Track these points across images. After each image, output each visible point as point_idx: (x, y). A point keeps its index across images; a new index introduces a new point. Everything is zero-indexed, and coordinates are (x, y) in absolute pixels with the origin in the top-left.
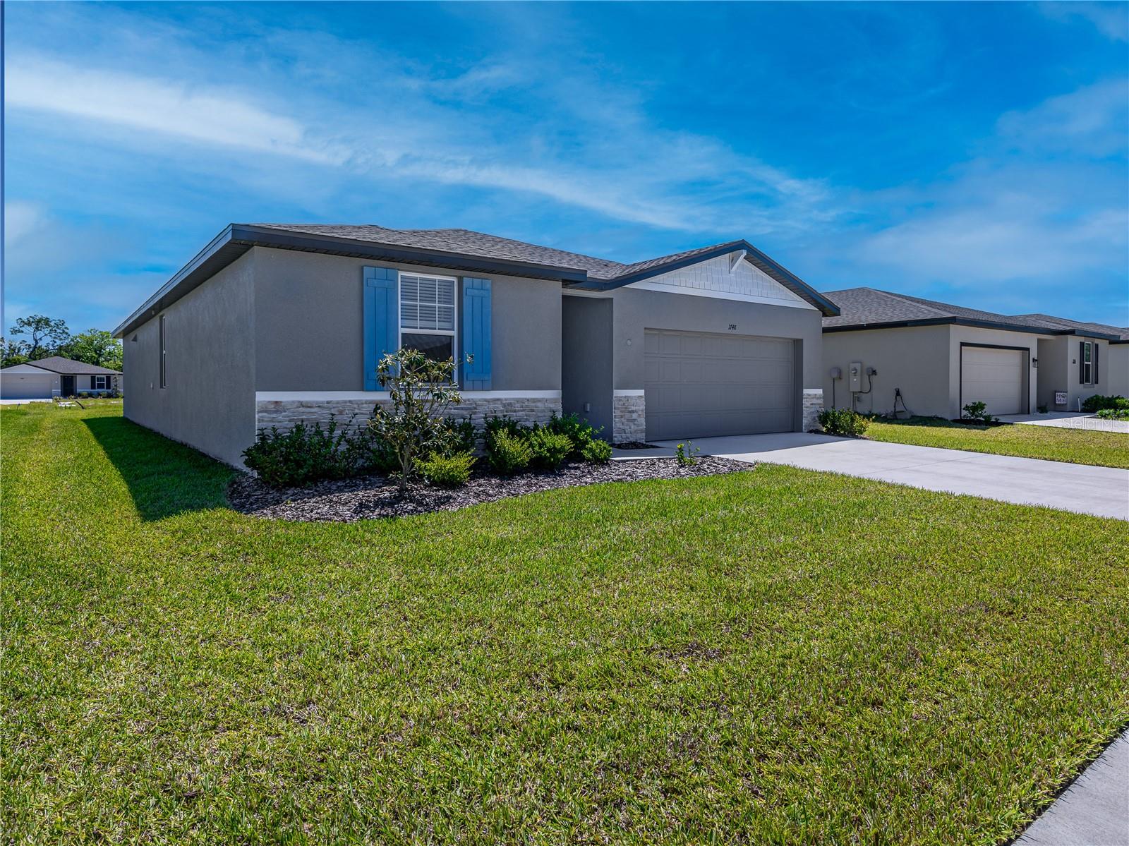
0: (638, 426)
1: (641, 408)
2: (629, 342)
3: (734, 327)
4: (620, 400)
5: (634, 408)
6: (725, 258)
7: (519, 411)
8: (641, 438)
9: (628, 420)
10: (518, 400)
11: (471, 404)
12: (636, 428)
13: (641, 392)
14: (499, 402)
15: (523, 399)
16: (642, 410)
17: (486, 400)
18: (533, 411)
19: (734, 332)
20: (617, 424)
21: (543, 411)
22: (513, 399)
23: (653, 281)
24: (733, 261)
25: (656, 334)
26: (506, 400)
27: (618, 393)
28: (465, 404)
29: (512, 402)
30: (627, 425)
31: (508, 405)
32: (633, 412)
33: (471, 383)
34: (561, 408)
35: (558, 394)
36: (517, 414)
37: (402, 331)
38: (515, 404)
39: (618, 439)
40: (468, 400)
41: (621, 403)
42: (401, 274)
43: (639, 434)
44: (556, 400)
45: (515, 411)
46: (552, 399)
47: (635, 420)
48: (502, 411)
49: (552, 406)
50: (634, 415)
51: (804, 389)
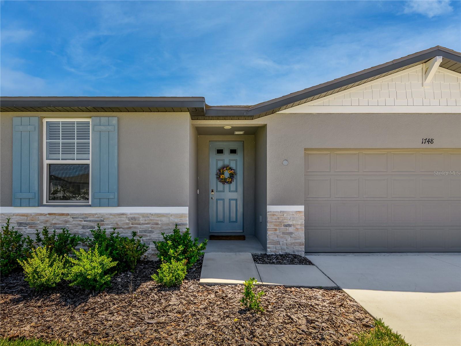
0: (295, 239)
2: (285, 163)
3: (430, 141)
4: (273, 215)
5: (291, 223)
6: (417, 69)
7: (143, 224)
8: (300, 251)
9: (283, 233)
10: (143, 215)
11: (98, 217)
12: (293, 241)
13: (301, 208)
14: (125, 216)
15: (147, 214)
16: (301, 225)
17: (111, 214)
18: (157, 224)
19: (430, 146)
20: (271, 235)
21: (168, 224)
22: (138, 214)
23: (315, 104)
24: (426, 72)
25: (327, 154)
26: (131, 214)
27: (270, 208)
28: (94, 217)
29: (136, 216)
30: (282, 238)
31: (133, 219)
32: (289, 226)
33: (99, 200)
34: (188, 222)
35: (185, 210)
36: (142, 226)
37: (46, 162)
38: (139, 218)
39: (271, 249)
40: (96, 214)
41: (275, 217)
42: (45, 120)
43: (297, 248)
44: (181, 216)
45: (139, 224)
46: (177, 214)
47: (291, 233)
48: (128, 224)
49: (177, 221)
50: (291, 229)
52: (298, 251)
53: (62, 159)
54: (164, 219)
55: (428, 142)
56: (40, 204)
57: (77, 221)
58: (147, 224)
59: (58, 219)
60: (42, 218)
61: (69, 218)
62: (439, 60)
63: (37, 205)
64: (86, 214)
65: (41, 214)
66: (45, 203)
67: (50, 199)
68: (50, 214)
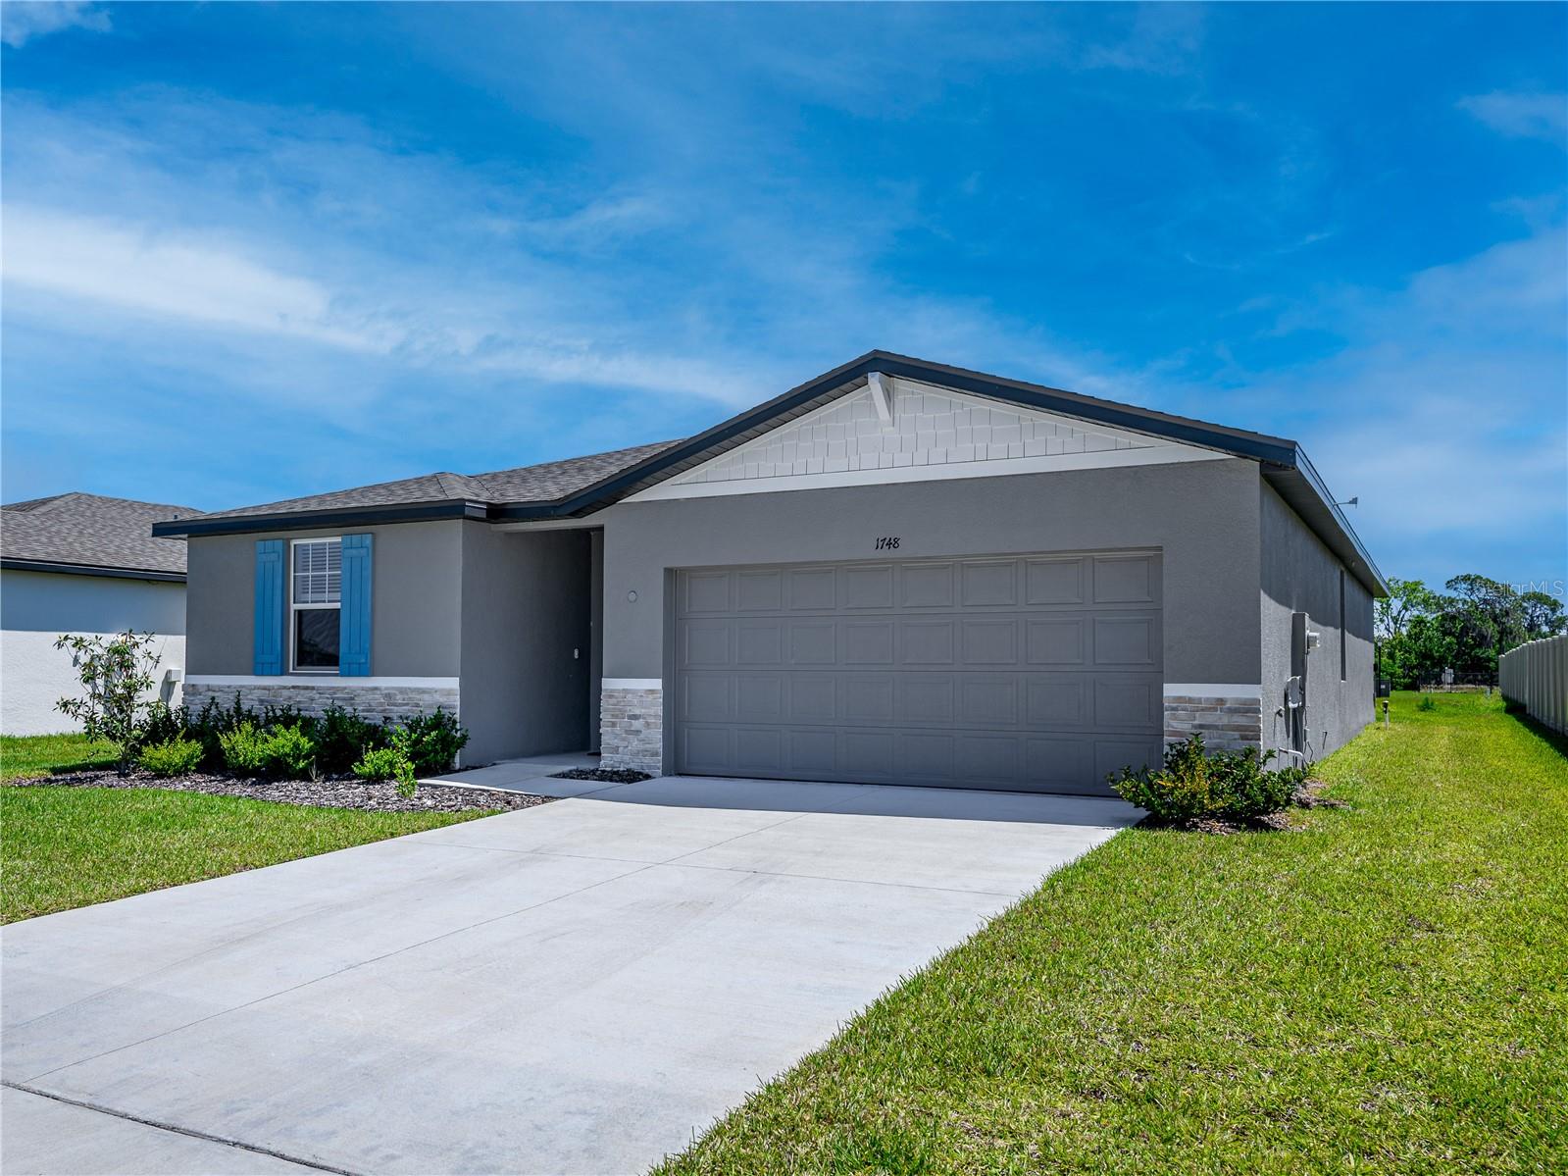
0: (646, 742)
1: (652, 712)
2: (632, 597)
3: (893, 543)
4: (611, 697)
5: (637, 712)
8: (654, 766)
9: (627, 732)
10: (402, 691)
11: (348, 693)
12: (642, 747)
13: (658, 684)
14: (378, 692)
15: (406, 688)
16: (656, 716)
17: (363, 689)
18: (418, 705)
19: (892, 553)
20: (608, 736)
22: (393, 688)
23: (683, 481)
26: (386, 688)
27: (608, 684)
28: (343, 693)
29: (393, 692)
30: (624, 740)
32: (635, 717)
34: (459, 703)
35: (453, 683)
36: (400, 709)
37: (294, 607)
38: (395, 694)
39: (607, 762)
40: (345, 688)
41: (614, 701)
42: (293, 543)
43: (647, 760)
44: (449, 693)
45: (395, 705)
46: (442, 690)
47: (638, 732)
48: (381, 704)
49: (442, 700)
50: (637, 724)
51: (1165, 685)
52: (649, 767)
53: (312, 602)
54: (426, 697)
55: (889, 544)
56: (284, 672)
57: (323, 698)
58: (407, 704)
59: (302, 696)
60: (286, 693)
61: (313, 694)
62: (875, 380)
63: (279, 673)
64: (333, 688)
65: (285, 688)
66: (291, 671)
67: (299, 665)
68: (293, 687)
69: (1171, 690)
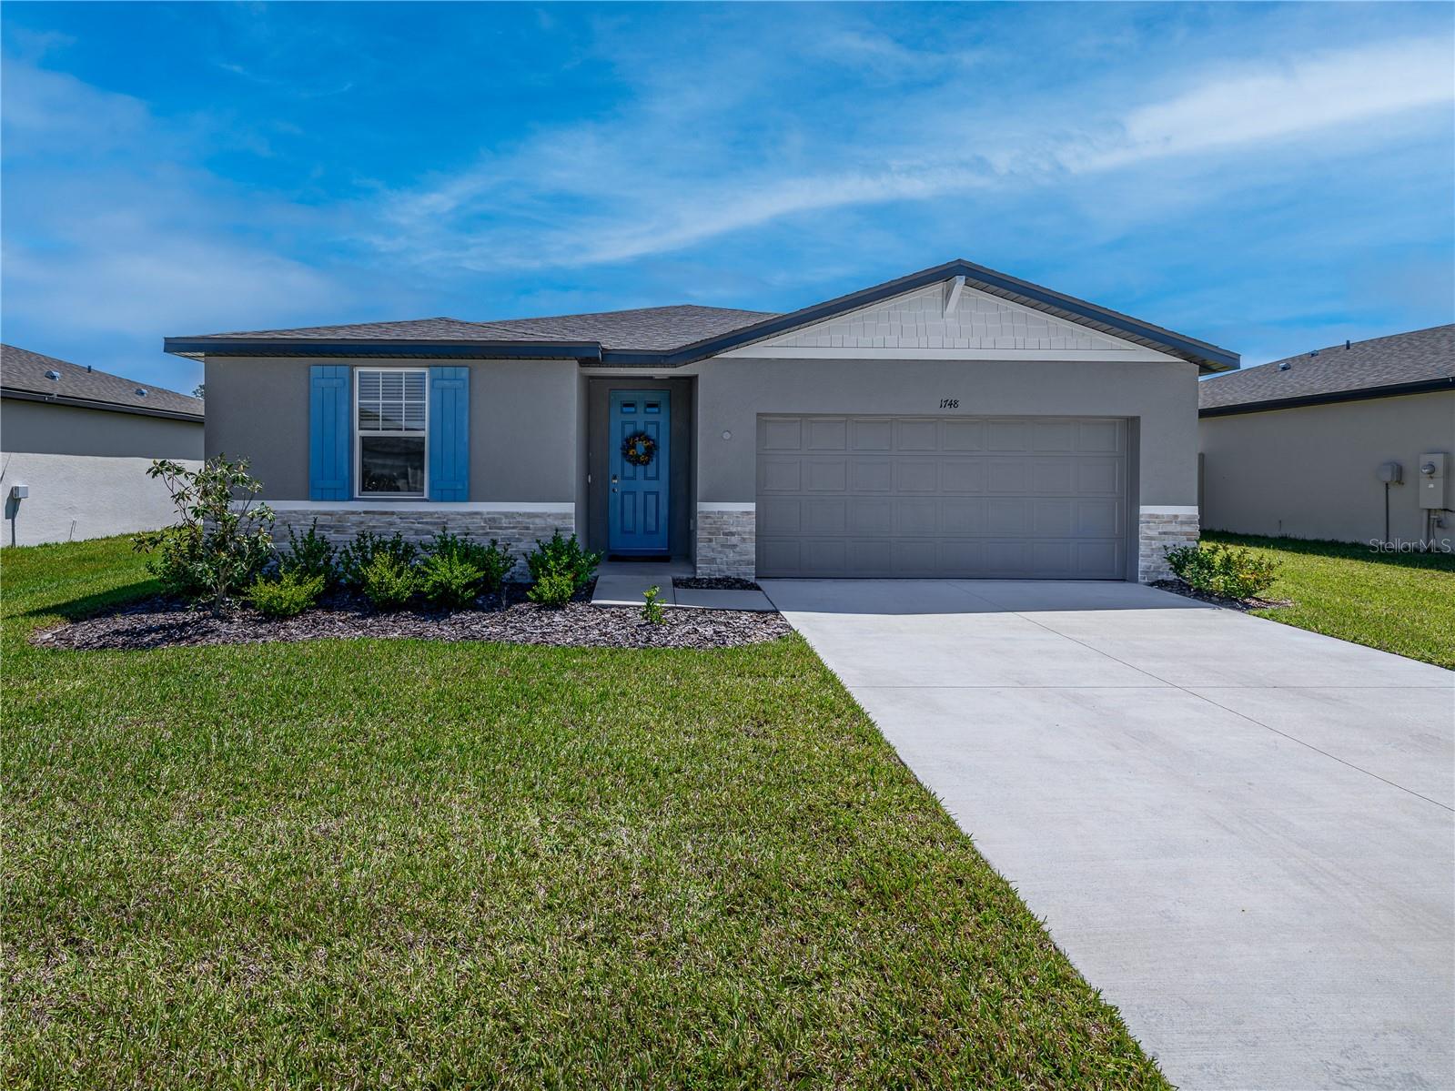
0: (740, 554)
1: (747, 529)
2: (726, 436)
3: (953, 404)
4: (707, 517)
5: (734, 530)
6: (938, 288)
7: (506, 528)
8: (749, 573)
9: (723, 546)
10: (506, 515)
11: (439, 518)
12: (738, 558)
13: (751, 507)
14: (479, 517)
15: (513, 513)
16: (750, 533)
17: (458, 514)
18: (528, 528)
19: (952, 411)
20: (702, 549)
21: (544, 529)
22: (496, 512)
24: (947, 295)
25: (796, 421)
26: (488, 513)
27: (703, 507)
28: (432, 518)
29: (496, 516)
30: (720, 552)
31: (492, 521)
32: (732, 534)
33: (440, 492)
34: (574, 526)
35: (569, 508)
36: (504, 532)
37: (358, 434)
38: (501, 519)
39: (703, 571)
40: (437, 513)
41: (709, 521)
42: (357, 370)
43: (743, 568)
44: (565, 516)
45: (501, 528)
46: (558, 514)
47: (735, 546)
48: (483, 528)
49: (558, 523)
50: (734, 540)
51: (1141, 507)
52: (745, 574)
53: (383, 429)
54: (537, 521)
55: (950, 405)
56: (351, 498)
57: (406, 523)
58: (513, 528)
59: (378, 520)
60: (354, 518)
61: (395, 519)
62: (960, 281)
63: (347, 498)
64: (420, 513)
65: (353, 513)
66: (357, 495)
67: (363, 490)
68: (365, 512)
69: (1145, 510)
